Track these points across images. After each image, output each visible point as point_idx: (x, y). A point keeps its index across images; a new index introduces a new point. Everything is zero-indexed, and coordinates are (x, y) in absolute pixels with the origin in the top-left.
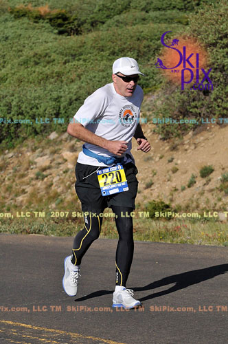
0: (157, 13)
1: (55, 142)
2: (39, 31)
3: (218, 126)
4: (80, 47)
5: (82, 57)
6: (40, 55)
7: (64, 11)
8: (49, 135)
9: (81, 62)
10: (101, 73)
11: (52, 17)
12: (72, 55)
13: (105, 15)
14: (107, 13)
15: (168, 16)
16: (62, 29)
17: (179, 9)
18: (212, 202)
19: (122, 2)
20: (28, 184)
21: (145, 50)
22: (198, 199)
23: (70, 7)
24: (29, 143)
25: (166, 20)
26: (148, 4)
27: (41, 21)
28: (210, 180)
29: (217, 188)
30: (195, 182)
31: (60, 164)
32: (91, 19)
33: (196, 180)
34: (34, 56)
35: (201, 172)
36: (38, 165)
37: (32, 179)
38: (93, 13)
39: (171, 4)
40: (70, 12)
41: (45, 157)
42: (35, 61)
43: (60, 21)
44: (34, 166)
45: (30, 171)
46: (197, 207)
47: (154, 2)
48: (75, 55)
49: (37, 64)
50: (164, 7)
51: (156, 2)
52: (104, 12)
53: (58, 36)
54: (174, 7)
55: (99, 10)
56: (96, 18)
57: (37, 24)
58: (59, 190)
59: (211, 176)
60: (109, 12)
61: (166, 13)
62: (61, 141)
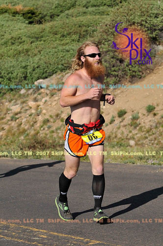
0: (94, 9)
1: (24, 95)
2: (15, 22)
3: (130, 83)
4: (41, 32)
5: (43, 39)
6: (15, 38)
7: (32, 8)
8: (20, 91)
9: (42, 42)
10: (54, 50)
11: (24, 12)
12: (36, 38)
13: (59, 11)
14: (61, 9)
15: (101, 10)
16: (31, 20)
17: (108, 6)
18: (126, 133)
19: (71, 2)
20: (6, 124)
21: (84, 33)
22: (116, 132)
23: (36, 6)
24: (8, 96)
25: (99, 13)
26: (87, 2)
27: (17, 15)
28: (124, 119)
29: (129, 124)
30: (114, 121)
31: (27, 110)
32: (50, 13)
33: (115, 119)
34: (11, 39)
35: (118, 114)
36: (13, 111)
37: (9, 120)
38: (52, 9)
39: (103, 2)
40: (37, 9)
41: (17, 106)
42: (12, 42)
43: (30, 15)
44: (10, 112)
45: (7, 115)
46: (116, 137)
47: (92, 1)
48: (38, 37)
49: (13, 44)
50: (98, 4)
51: (93, 1)
52: (59, 8)
53: (28, 25)
54: (105, 4)
55: (56, 7)
56: (54, 13)
57: (14, 18)
58: (26, 128)
59: (124, 116)
60: (62, 9)
61: (99, 8)
62: (28, 95)
